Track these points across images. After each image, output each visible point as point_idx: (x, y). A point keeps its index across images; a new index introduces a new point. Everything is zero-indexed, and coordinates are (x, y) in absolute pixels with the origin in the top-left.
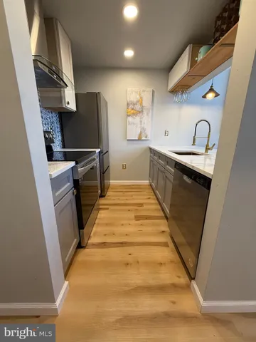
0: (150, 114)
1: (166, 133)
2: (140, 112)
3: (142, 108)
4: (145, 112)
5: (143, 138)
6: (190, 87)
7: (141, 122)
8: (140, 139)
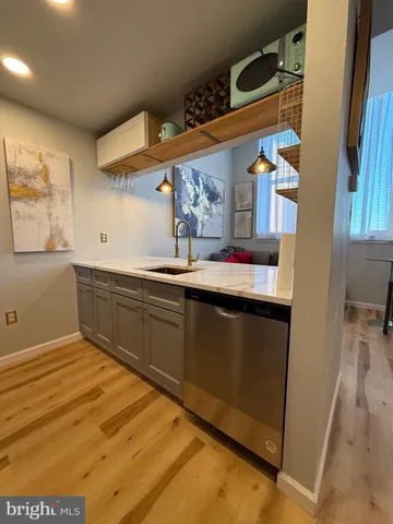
0: (69, 202)
1: (103, 239)
2: (45, 195)
3: (50, 187)
4: (57, 196)
5: (59, 248)
6: (136, 170)
7: (50, 215)
8: (50, 251)
